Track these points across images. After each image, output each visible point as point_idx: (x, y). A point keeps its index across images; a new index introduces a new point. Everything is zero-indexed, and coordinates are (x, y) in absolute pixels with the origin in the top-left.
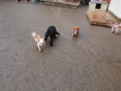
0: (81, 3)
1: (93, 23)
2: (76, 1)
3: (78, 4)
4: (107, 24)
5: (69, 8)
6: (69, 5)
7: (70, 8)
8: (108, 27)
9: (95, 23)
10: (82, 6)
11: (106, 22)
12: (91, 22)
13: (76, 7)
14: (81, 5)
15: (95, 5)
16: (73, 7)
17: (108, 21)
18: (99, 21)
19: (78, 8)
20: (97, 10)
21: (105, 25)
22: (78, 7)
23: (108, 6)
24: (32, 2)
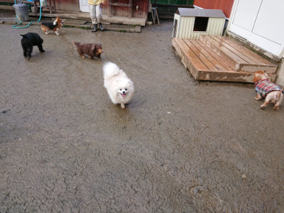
0: (149, 18)
1: (202, 78)
2: (136, 14)
3: (142, 21)
4: (244, 75)
5: (121, 31)
6: (121, 24)
7: (125, 31)
8: (245, 84)
9: (208, 77)
10: (153, 24)
11: (240, 70)
12: (195, 76)
13: (138, 29)
14: (150, 23)
15: (192, 22)
16: (132, 30)
17: (244, 68)
18: (217, 71)
19: (143, 31)
20: (199, 34)
21: (236, 79)
22: (142, 27)
23: (227, 21)
24: (14, 22)
